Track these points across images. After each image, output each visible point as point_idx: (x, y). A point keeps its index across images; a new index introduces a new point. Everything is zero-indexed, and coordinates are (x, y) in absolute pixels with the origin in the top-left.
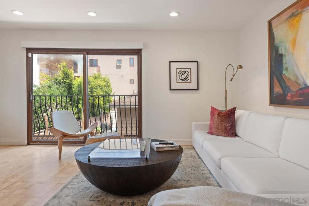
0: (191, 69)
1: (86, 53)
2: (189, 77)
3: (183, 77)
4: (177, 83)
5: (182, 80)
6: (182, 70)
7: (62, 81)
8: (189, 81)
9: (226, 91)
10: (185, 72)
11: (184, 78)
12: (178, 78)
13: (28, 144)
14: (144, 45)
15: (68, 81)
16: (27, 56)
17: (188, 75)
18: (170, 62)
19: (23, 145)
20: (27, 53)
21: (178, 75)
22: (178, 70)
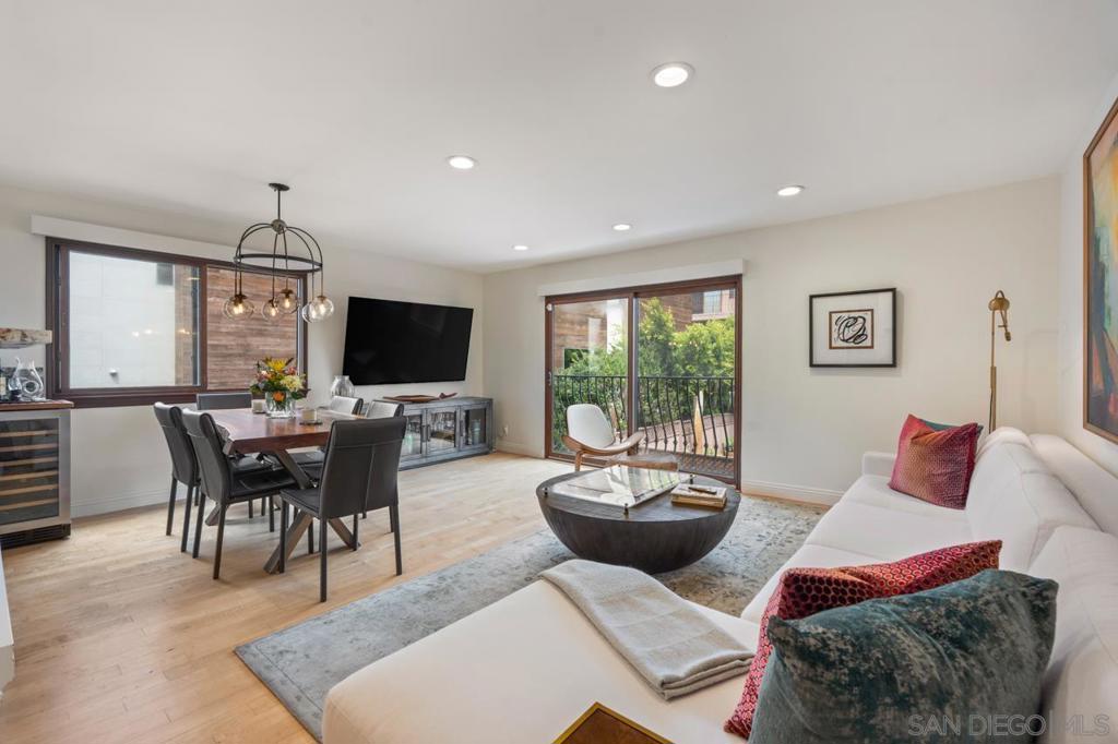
0: (872, 310)
1: (632, 294)
2: (868, 332)
3: (849, 333)
4: (831, 347)
5: (847, 341)
6: (846, 315)
7: (649, 337)
8: (868, 343)
9: (993, 370)
10: (856, 319)
11: (850, 335)
12: (835, 335)
13: (547, 457)
14: (746, 263)
15: (661, 337)
16: (546, 310)
17: (863, 327)
18: (812, 297)
19: (541, 459)
20: (546, 305)
21: (835, 327)
22: (835, 317)
